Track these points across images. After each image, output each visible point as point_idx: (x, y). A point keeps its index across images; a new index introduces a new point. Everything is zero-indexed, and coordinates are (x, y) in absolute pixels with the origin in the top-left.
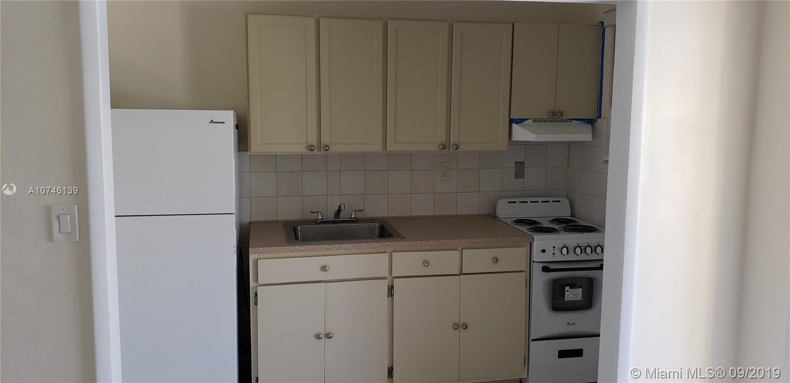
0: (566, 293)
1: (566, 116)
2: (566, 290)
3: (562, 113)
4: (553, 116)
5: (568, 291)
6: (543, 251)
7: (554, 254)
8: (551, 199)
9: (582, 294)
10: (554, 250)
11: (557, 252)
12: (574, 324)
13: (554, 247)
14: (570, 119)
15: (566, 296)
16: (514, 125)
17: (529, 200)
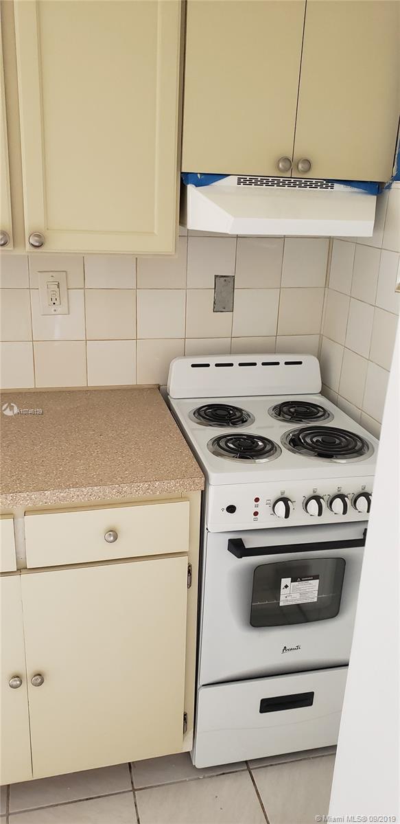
0: (283, 591)
1: (318, 173)
2: (283, 586)
3: (308, 163)
4: (286, 170)
5: (286, 586)
6: (231, 509)
7: (256, 514)
8: (282, 359)
9: (318, 591)
10: (257, 506)
11: (263, 508)
12: (298, 648)
13: (257, 500)
14: (328, 181)
15: (282, 598)
16: (191, 189)
17: (236, 359)
